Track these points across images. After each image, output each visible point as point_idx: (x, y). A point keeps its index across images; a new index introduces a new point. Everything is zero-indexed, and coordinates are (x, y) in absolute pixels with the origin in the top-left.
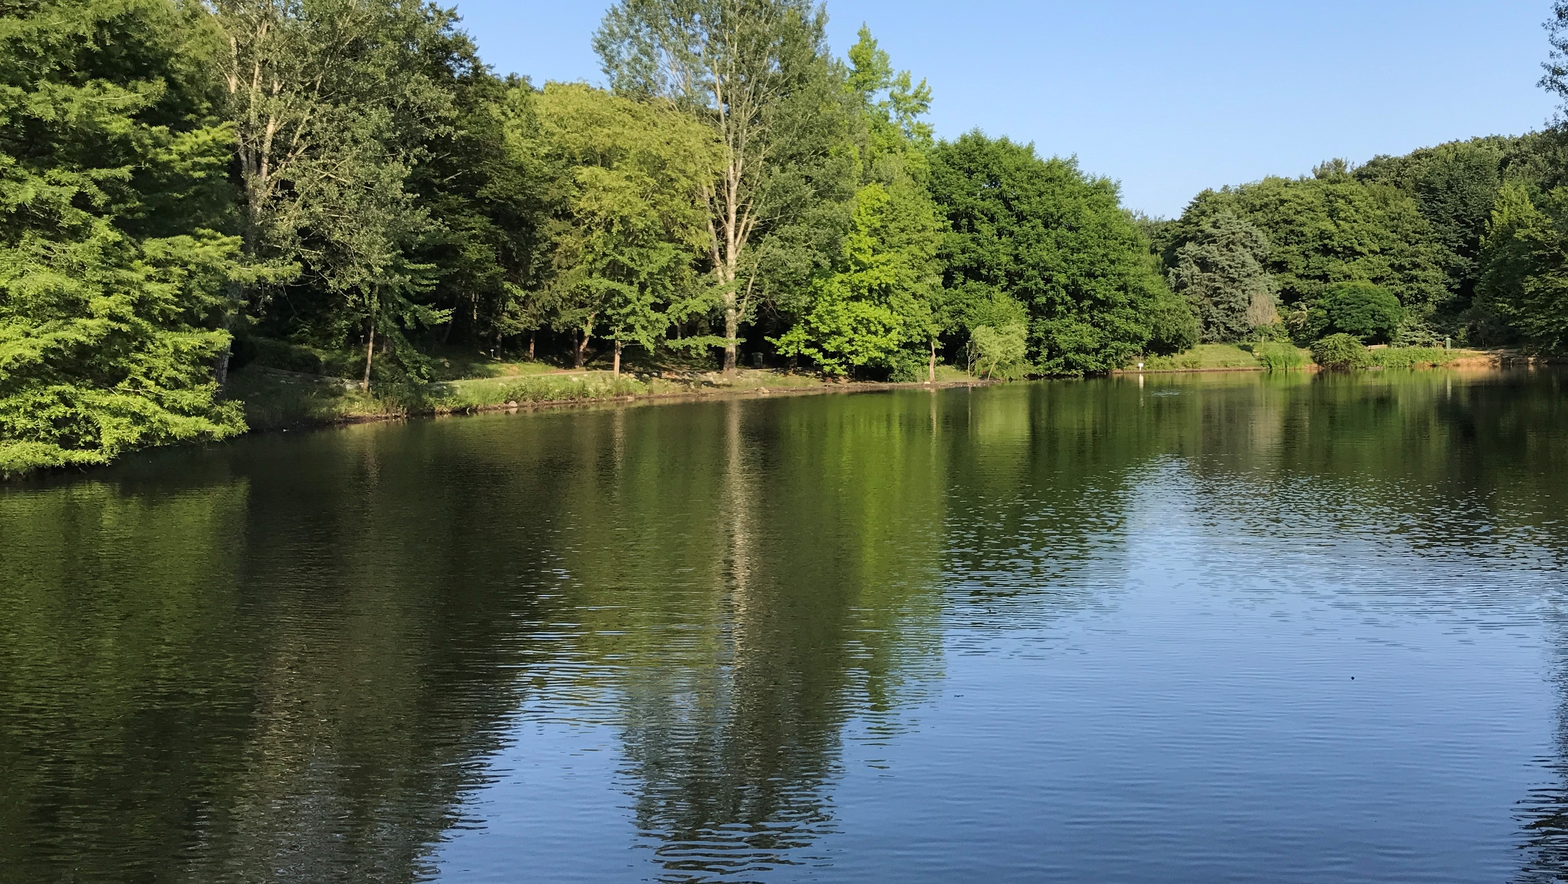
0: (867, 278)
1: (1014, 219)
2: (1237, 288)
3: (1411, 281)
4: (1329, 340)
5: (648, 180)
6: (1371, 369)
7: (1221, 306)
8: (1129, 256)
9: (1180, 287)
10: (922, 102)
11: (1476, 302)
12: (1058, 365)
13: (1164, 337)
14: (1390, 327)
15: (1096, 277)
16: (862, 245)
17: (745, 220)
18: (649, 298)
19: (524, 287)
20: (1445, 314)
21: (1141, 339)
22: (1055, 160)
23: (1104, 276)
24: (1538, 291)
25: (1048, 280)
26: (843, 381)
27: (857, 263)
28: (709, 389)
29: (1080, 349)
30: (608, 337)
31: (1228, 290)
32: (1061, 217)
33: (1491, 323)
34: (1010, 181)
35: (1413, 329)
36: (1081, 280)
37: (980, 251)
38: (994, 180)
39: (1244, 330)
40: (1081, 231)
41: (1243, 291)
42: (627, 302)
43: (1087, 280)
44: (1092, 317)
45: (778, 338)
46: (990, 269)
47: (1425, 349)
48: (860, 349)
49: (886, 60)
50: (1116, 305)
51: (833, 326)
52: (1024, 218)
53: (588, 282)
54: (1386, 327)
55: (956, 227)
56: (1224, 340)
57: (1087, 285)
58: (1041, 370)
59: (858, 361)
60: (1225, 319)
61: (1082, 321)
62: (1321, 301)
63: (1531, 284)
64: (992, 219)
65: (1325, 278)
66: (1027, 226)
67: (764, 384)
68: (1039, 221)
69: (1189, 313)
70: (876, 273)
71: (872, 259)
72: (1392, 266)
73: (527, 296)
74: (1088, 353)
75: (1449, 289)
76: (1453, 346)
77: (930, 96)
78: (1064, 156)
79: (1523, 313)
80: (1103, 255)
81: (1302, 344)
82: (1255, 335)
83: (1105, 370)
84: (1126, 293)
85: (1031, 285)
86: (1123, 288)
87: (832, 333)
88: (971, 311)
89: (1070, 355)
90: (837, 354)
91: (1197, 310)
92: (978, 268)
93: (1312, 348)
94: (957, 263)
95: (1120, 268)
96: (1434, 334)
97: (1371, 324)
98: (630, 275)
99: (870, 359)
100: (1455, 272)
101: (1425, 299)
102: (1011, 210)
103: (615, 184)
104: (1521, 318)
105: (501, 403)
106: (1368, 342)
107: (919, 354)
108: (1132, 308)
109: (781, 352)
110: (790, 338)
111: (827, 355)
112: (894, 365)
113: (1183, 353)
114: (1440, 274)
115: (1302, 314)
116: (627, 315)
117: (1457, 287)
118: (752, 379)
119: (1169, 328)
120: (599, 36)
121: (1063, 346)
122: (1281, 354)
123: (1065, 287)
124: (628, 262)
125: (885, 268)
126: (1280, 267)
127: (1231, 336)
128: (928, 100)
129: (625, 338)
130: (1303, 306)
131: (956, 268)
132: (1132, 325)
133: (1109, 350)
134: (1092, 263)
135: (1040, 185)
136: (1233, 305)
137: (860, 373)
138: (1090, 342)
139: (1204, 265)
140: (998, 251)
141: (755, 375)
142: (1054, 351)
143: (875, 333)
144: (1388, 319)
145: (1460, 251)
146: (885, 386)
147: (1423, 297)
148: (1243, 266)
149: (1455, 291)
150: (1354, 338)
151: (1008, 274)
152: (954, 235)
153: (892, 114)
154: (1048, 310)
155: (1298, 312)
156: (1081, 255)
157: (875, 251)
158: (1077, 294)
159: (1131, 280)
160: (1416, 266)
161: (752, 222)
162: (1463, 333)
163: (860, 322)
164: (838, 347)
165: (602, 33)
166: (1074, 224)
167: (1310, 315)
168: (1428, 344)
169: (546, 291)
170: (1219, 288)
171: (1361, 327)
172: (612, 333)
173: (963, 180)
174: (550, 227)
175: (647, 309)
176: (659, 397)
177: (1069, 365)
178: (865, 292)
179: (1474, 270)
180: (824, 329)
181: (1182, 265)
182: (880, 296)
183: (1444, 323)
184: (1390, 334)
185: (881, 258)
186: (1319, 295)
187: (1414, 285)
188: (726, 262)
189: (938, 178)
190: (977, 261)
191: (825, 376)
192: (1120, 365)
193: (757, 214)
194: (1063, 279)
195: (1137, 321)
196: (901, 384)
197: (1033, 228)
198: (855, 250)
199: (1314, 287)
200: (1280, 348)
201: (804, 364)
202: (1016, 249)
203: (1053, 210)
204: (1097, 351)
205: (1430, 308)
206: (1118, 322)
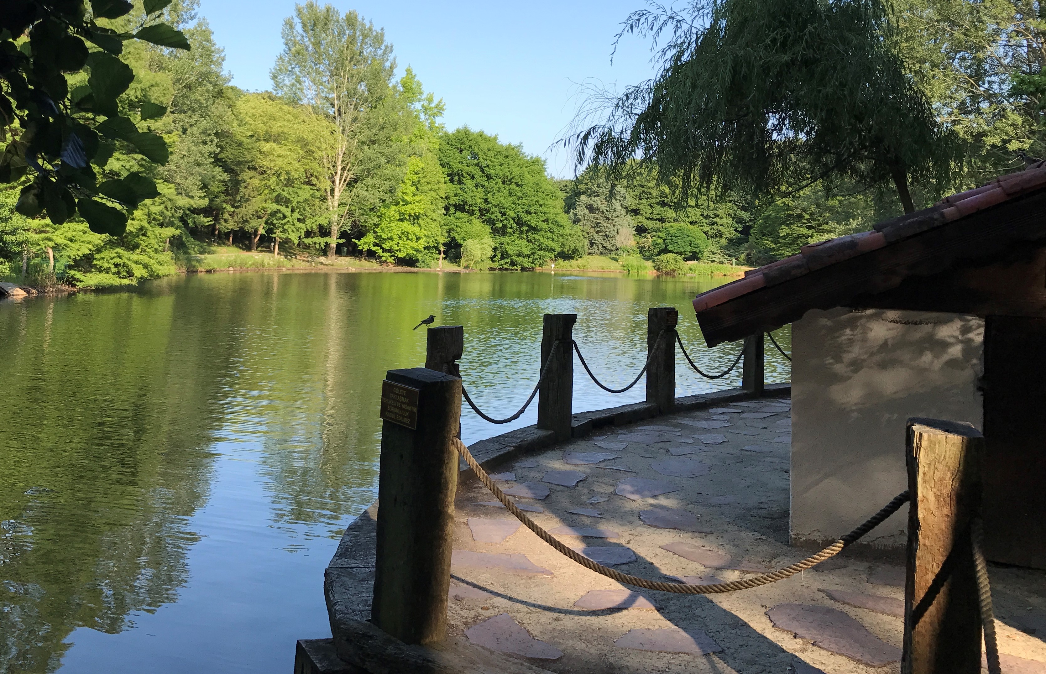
0: (409, 209)
1: (486, 178)
2: (610, 224)
3: (713, 224)
4: (663, 257)
5: (300, 151)
6: (688, 275)
7: (600, 234)
8: (550, 202)
9: (576, 221)
10: (439, 110)
11: (751, 239)
12: (507, 263)
13: (566, 250)
14: (700, 251)
15: (530, 214)
16: (408, 191)
17: (345, 174)
18: (296, 215)
19: (233, 206)
20: (733, 245)
21: (554, 250)
22: (510, 144)
23: (535, 213)
24: (788, 235)
25: (503, 214)
26: (391, 266)
27: (403, 201)
28: (322, 267)
29: (519, 255)
30: (273, 236)
31: (605, 224)
32: (513, 178)
33: (760, 252)
34: (485, 157)
35: (713, 253)
36: (523, 215)
37: (466, 196)
38: (475, 156)
39: (614, 248)
40: (524, 187)
41: (614, 226)
42: (285, 217)
43: (526, 215)
44: (527, 237)
45: (359, 240)
46: (470, 206)
47: (720, 265)
48: (402, 249)
49: (420, 86)
50: (541, 230)
51: (389, 235)
52: (491, 178)
53: (265, 205)
54: (698, 251)
55: (452, 181)
56: (601, 253)
57: (526, 218)
58: (496, 265)
59: (401, 255)
60: (603, 242)
61: (522, 238)
62: (660, 234)
63: (784, 231)
64: (473, 178)
65: (662, 220)
66: (493, 183)
67: (350, 265)
68: (500, 180)
69: (582, 237)
70: (413, 206)
71: (412, 198)
72: (702, 215)
73: (234, 211)
74: (524, 257)
75: (736, 231)
76: (737, 264)
77: (444, 107)
78: (515, 143)
79: (779, 247)
80: (537, 201)
81: (648, 259)
82: (620, 251)
83: (533, 268)
84: (548, 224)
85: (493, 216)
86: (546, 221)
87: (388, 238)
88: (459, 230)
89: (514, 258)
90: (390, 251)
91: (586, 235)
92: (464, 205)
93: (654, 261)
94: (452, 202)
95: (545, 209)
96: (726, 257)
97: (689, 249)
98: (287, 202)
99: (407, 254)
100: (739, 220)
101: (721, 236)
102: (483, 173)
103: (283, 153)
104: (778, 250)
105: (226, 267)
106: (687, 259)
107: (432, 253)
108: (550, 232)
109: (360, 248)
110: (366, 240)
111: (384, 251)
112: (420, 258)
113: (577, 260)
114: (730, 221)
115: (648, 241)
116: (285, 224)
117: (740, 229)
118: (343, 262)
119: (570, 245)
120: (273, 71)
121: (510, 252)
122: (635, 263)
123: (513, 219)
124: (287, 195)
125: (418, 204)
126: (636, 212)
127: (605, 251)
128: (443, 110)
129: (282, 236)
130: (649, 236)
131: (450, 205)
132: (550, 242)
133: (536, 256)
134: (529, 206)
135: (501, 159)
136: (607, 233)
137: (401, 262)
138: (526, 252)
139: (591, 209)
140: (475, 196)
141: (344, 260)
142: (504, 255)
143: (411, 240)
144: (699, 247)
145: (744, 209)
146: (413, 269)
147: (719, 234)
148: (615, 211)
149: (740, 232)
150: (679, 257)
151: (480, 210)
152: (450, 185)
153: (422, 116)
154: (502, 232)
155: (645, 239)
156: (524, 201)
157: (414, 195)
158: (520, 223)
159: (551, 216)
160: (717, 216)
161: (349, 176)
162: (743, 257)
163: (403, 233)
164: (391, 247)
165: (275, 69)
166: (520, 183)
167: (653, 241)
168: (722, 263)
169: (244, 209)
170: (600, 223)
171: (683, 250)
172: (275, 233)
173: (457, 154)
174: (246, 175)
175: (296, 221)
176: (298, 269)
177: (513, 263)
178: (407, 217)
179: (750, 220)
180: (384, 236)
181: (578, 208)
182: (414, 219)
183: (732, 251)
184: (700, 256)
185: (417, 198)
186: (658, 230)
187: (715, 227)
188: (333, 197)
189: (443, 153)
190: (463, 201)
191: (381, 263)
192: (541, 265)
193: (353, 172)
194: (512, 214)
195: (553, 240)
196: (423, 269)
197: (496, 183)
198: (403, 193)
199: (656, 226)
200: (635, 260)
201: (371, 254)
202: (486, 195)
203: (508, 174)
204: (529, 256)
205: (724, 242)
206: (543, 240)
